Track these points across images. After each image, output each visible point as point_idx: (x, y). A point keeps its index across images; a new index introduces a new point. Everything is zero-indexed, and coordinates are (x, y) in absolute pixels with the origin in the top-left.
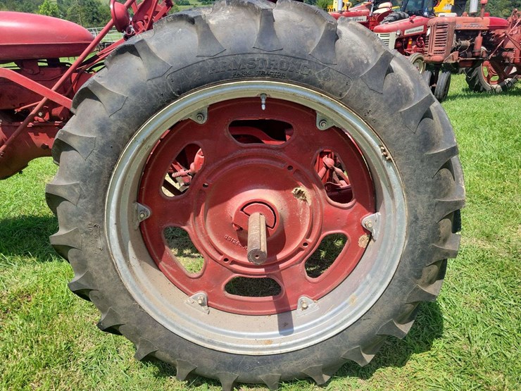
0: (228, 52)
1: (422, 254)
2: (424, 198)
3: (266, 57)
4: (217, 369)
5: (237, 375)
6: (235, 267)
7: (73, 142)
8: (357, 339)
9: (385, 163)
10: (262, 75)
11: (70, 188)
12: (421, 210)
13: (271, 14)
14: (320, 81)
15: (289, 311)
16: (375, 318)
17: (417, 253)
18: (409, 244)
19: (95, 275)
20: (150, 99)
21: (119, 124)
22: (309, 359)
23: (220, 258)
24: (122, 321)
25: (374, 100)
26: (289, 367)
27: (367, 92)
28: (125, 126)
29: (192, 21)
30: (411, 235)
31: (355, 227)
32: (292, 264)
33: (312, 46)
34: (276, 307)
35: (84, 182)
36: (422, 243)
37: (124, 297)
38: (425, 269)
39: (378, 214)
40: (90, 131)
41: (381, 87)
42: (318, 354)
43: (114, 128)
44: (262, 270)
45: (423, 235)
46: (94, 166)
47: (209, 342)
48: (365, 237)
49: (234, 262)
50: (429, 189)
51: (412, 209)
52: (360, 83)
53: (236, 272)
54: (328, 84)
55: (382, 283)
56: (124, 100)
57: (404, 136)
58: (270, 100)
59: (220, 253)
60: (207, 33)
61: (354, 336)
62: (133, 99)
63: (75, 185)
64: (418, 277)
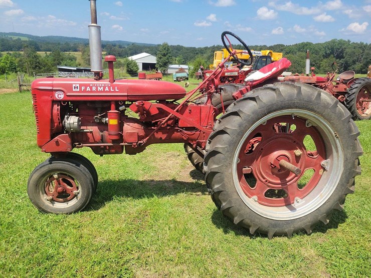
0: (286, 100)
1: (349, 173)
2: (350, 151)
3: (299, 101)
4: (269, 227)
5: (277, 230)
6: (269, 184)
7: (228, 131)
8: (325, 211)
9: (336, 138)
10: (296, 107)
11: (223, 148)
12: (349, 155)
13: (300, 88)
14: (316, 109)
15: (290, 204)
16: (332, 201)
17: (348, 173)
18: (344, 169)
19: (226, 184)
20: (258, 115)
21: (246, 124)
22: (305, 221)
23: (264, 180)
24: (233, 205)
25: (333, 116)
26: (298, 225)
27: (331, 113)
28: (248, 125)
29: (274, 90)
30: (345, 166)
31: (318, 166)
32: (292, 183)
33: (314, 98)
34: (285, 203)
35: (230, 145)
36: (349, 169)
37: (236, 194)
38: (350, 180)
39: (328, 160)
40: (235, 127)
41: (335, 111)
42: (309, 219)
43: (244, 126)
44: (280, 186)
45: (350, 165)
46: (234, 140)
47: (265, 215)
48: (322, 170)
49: (270, 182)
50: (351, 148)
51: (345, 155)
52: (329, 110)
53: (269, 186)
54: (318, 110)
55: (334, 187)
56: (249, 116)
57: (343, 129)
58: (296, 117)
59: (264, 178)
60: (280, 94)
61: (324, 210)
62: (252, 115)
63: (226, 147)
64: (348, 183)
